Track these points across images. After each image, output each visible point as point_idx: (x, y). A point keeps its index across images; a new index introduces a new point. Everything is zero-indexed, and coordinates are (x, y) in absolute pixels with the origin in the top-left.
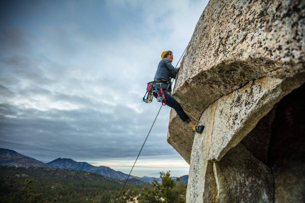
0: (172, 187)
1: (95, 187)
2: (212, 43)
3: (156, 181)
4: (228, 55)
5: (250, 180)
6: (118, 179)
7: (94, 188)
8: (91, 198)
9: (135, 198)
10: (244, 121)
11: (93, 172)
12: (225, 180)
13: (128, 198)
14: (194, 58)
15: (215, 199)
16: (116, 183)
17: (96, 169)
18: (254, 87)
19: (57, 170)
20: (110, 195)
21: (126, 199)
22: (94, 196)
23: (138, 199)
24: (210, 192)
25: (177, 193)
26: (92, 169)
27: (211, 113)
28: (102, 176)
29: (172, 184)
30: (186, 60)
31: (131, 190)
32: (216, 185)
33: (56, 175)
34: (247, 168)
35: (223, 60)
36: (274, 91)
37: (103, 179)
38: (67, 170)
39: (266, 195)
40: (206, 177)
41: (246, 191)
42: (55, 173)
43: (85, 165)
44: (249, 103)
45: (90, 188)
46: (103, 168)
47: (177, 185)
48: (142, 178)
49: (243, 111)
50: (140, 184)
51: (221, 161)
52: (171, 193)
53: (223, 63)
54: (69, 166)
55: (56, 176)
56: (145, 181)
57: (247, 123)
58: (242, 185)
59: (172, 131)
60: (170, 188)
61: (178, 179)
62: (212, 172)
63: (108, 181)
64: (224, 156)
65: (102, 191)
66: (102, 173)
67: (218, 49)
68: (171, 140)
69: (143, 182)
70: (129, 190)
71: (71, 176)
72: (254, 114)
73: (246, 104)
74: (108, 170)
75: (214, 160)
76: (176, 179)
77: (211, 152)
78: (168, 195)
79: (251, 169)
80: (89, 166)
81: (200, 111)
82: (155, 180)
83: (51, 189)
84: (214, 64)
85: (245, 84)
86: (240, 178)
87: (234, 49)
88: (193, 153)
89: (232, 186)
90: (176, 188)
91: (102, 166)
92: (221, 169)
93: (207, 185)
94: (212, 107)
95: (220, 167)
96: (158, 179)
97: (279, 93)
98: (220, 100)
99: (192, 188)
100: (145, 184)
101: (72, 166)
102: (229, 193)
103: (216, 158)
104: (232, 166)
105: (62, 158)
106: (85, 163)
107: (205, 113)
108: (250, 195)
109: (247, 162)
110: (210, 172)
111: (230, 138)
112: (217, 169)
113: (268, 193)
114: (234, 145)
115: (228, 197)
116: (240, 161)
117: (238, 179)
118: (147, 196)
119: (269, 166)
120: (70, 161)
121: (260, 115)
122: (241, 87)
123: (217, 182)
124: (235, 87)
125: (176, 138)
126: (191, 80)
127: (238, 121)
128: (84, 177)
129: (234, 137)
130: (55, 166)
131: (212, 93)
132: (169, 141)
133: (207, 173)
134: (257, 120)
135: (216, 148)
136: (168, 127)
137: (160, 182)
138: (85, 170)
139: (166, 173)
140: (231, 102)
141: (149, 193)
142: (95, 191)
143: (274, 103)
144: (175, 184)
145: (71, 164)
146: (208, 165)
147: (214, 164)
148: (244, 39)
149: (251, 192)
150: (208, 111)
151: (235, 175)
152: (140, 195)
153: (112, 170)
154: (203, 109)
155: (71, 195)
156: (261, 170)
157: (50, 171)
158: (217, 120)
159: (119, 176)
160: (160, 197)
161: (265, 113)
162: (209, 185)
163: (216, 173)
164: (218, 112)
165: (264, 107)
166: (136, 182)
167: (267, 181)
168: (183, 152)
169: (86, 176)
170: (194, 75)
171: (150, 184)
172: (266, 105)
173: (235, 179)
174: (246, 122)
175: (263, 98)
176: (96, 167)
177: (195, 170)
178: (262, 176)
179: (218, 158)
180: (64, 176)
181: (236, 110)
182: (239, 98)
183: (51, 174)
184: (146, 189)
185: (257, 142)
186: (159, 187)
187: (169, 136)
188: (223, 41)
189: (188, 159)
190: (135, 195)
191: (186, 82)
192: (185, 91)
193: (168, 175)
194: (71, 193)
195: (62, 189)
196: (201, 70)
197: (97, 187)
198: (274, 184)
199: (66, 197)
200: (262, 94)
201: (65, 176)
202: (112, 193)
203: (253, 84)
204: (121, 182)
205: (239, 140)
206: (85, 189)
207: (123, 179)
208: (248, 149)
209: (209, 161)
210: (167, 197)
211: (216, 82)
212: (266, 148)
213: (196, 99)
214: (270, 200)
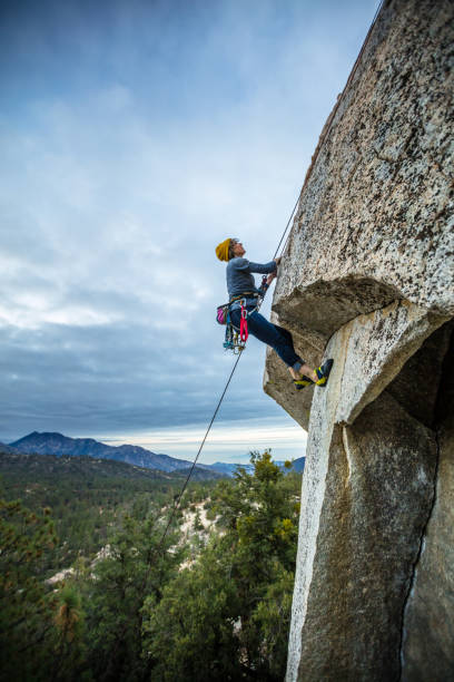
0: (275, 481)
1: (114, 487)
2: (339, 229)
3: (243, 471)
4: (357, 265)
5: (400, 451)
6: (162, 469)
7: (114, 490)
8: (109, 508)
9: (200, 506)
10: (382, 364)
11: (108, 458)
12: (361, 453)
13: (185, 506)
14: (309, 248)
15: (344, 483)
16: (159, 478)
17: (114, 452)
18: (400, 310)
19: (33, 457)
20: (147, 503)
21: (181, 509)
22: (116, 504)
23: (205, 508)
24: (337, 472)
25: (287, 492)
26: (105, 453)
27: (342, 342)
28: (128, 466)
29: (275, 474)
30: (297, 242)
31: (191, 491)
32: (346, 461)
33: (32, 466)
34: (398, 433)
35: (350, 271)
36: (420, 323)
37: (130, 470)
38: (54, 455)
39: (423, 473)
40: (331, 451)
41: (393, 469)
42: (29, 464)
43: (90, 444)
44: (391, 338)
45: (105, 491)
46: (128, 449)
47: (285, 475)
48: (211, 467)
49: (383, 349)
50: (209, 479)
51: (354, 424)
52: (274, 493)
53: (351, 276)
54: (57, 448)
55: (32, 469)
56: (217, 472)
57: (387, 367)
58: (387, 460)
59: (272, 370)
60: (271, 482)
61: (288, 465)
62: (341, 442)
63: (142, 474)
64: (359, 417)
65: (130, 495)
66: (127, 460)
67: (346, 247)
68: (272, 389)
69: (214, 474)
70: (186, 491)
71: (63, 468)
72: (396, 355)
73: (388, 338)
74: (138, 452)
75: (343, 422)
76: (283, 465)
77: (339, 410)
78: (267, 495)
79: (404, 436)
80: (99, 446)
81: (325, 335)
82: (241, 469)
83: (25, 494)
84: (338, 275)
85: (390, 303)
86: (384, 449)
87: (365, 258)
88: (313, 412)
89: (372, 462)
90: (284, 482)
91: (125, 446)
92: (355, 436)
93: (332, 462)
94: (344, 331)
95: (354, 433)
96: (248, 466)
97: (426, 326)
98: (356, 320)
99: (311, 471)
100: (218, 477)
101: (62, 447)
102: (366, 473)
103: (346, 420)
104: (372, 433)
105: (40, 432)
106: (88, 441)
107: (333, 340)
108: (399, 473)
109: (398, 424)
110: (337, 442)
111: (364, 389)
112: (349, 437)
113: (426, 470)
114: (371, 399)
115: (364, 479)
116: (387, 423)
117: (381, 451)
118: (225, 499)
119: (435, 430)
120: (58, 437)
121: (405, 355)
122: (385, 306)
123: (348, 457)
124: (376, 306)
125: (281, 384)
126: (304, 289)
127: (375, 364)
128: (92, 469)
129: (370, 388)
130: (28, 449)
131: (343, 309)
132: (267, 389)
133: (333, 444)
134: (401, 363)
135: (345, 405)
136: (264, 364)
137: (252, 473)
138: (90, 454)
139: (262, 453)
140: (371, 328)
141: (229, 493)
142: (116, 494)
143: (422, 339)
144: (281, 475)
145: (60, 444)
146: (334, 431)
147: (344, 429)
148: (378, 248)
149: (401, 469)
150: (338, 336)
151: (377, 445)
152: (209, 499)
153: (148, 453)
154: (330, 333)
155: (69, 505)
156: (420, 436)
157: (17, 460)
158: (351, 356)
159: (164, 465)
160: (252, 500)
161: (412, 353)
162: (336, 461)
163: (346, 444)
164: (352, 343)
165: (408, 345)
166: (200, 475)
167: (427, 452)
168: (297, 410)
169: (94, 467)
170: (308, 283)
171: (229, 478)
172: (412, 341)
173: (376, 451)
174: (385, 366)
175: (407, 332)
176: (114, 448)
177: (314, 441)
178: (421, 445)
179: (349, 419)
180: (48, 468)
181: (375, 345)
182: (381, 324)
183: (21, 465)
184: (223, 486)
185: (417, 391)
186: (249, 481)
187: (267, 379)
188: (354, 235)
189: (305, 424)
190: (199, 499)
191: (296, 289)
192: (295, 303)
193: (267, 457)
194: (67, 501)
195: (48, 493)
196: (319, 276)
197: (120, 487)
198: (438, 456)
199: (57, 509)
200: (407, 325)
201: (51, 468)
202: (152, 499)
203: (400, 305)
204: (169, 475)
205: (378, 391)
206: (95, 491)
207: (172, 469)
208: (400, 403)
209: (336, 425)
210: (266, 500)
211: (346, 296)
212: (432, 400)
213: (316, 316)
214: (429, 480)
